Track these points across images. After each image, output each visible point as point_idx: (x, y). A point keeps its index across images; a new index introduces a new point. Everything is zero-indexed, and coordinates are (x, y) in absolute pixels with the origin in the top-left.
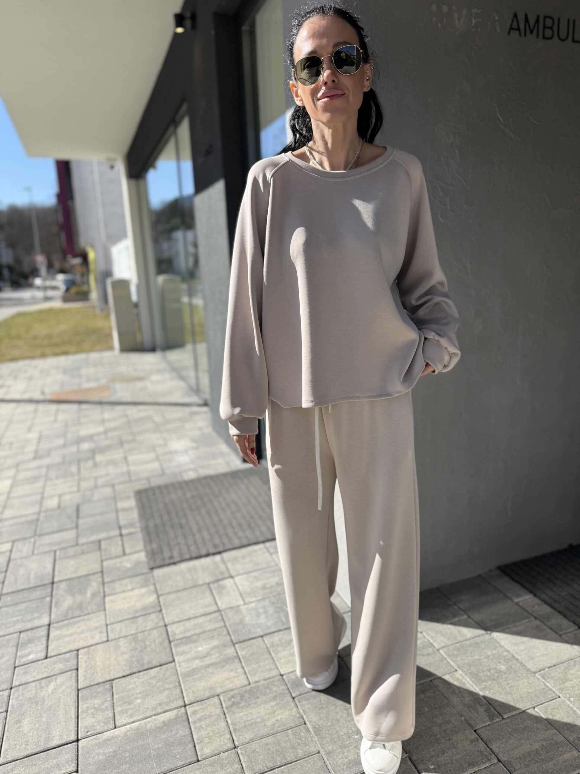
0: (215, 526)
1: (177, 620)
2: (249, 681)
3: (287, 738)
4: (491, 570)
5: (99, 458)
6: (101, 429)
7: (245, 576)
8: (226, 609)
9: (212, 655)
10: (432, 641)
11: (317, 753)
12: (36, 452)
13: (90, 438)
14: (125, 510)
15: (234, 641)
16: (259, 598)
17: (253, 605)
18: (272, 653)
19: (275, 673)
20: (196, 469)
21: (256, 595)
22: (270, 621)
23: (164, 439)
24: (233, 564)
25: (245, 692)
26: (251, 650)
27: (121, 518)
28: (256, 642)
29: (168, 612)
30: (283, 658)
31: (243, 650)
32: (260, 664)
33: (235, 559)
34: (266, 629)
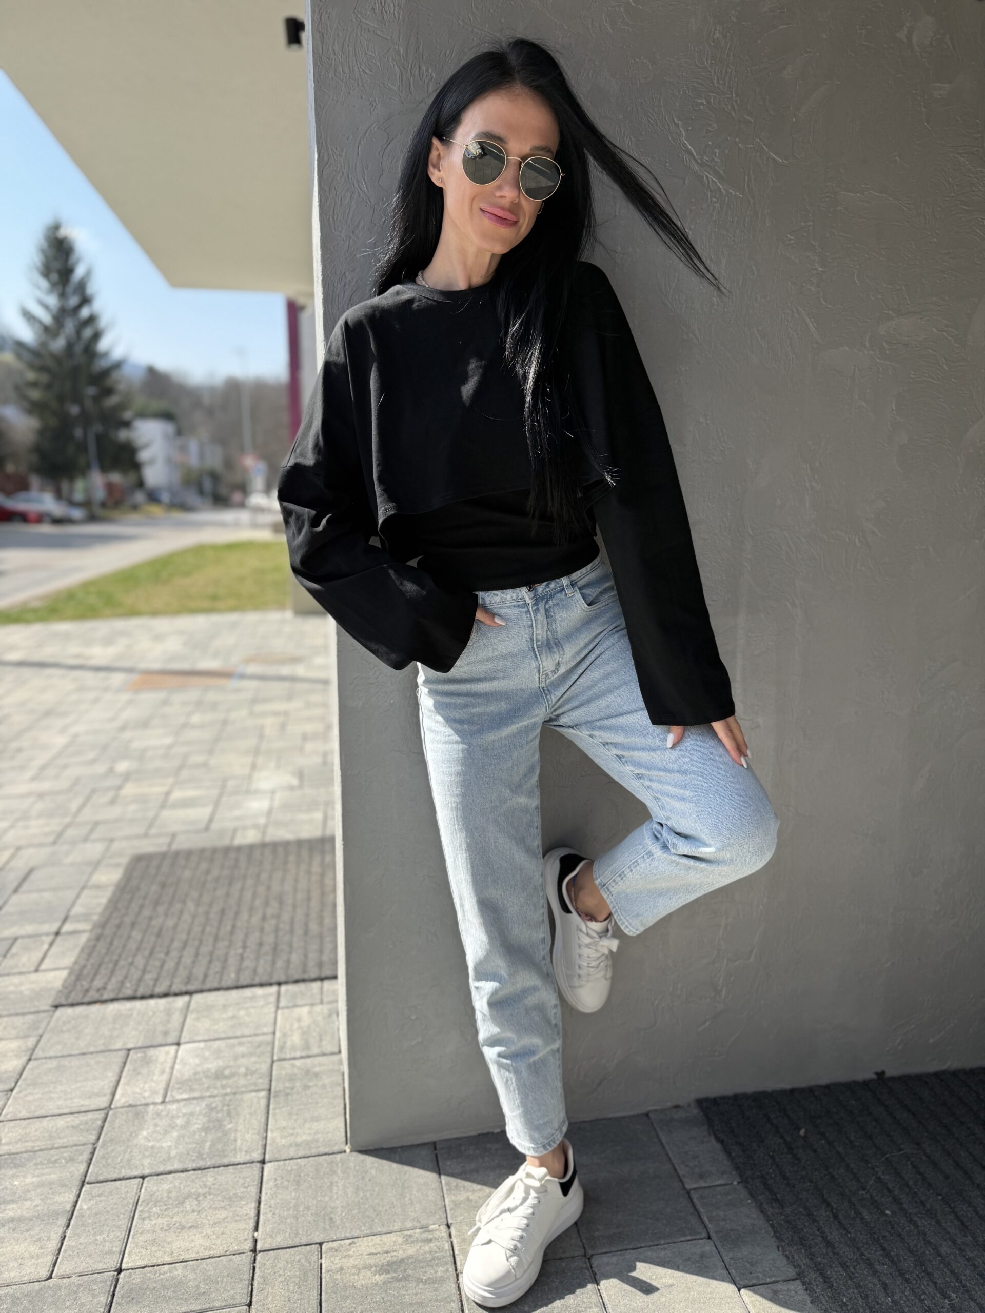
0: (216, 939)
1: (23, 1114)
2: (53, 1271)
4: (677, 1107)
5: (130, 790)
6: (168, 740)
7: (202, 1045)
8: (122, 1107)
9: (30, 1199)
12: (43, 768)
13: (141, 754)
14: (98, 887)
15: (87, 1180)
16: (196, 1094)
17: (174, 1107)
18: (136, 1216)
19: (113, 1263)
20: (266, 826)
21: (196, 1087)
22: (180, 1147)
23: (254, 767)
24: (197, 1019)
25: (26, 1295)
26: (103, 1204)
27: (80, 901)
28: (126, 1187)
29: (22, 1095)
30: (148, 1232)
31: (90, 1200)
32: (98, 1237)
33: (209, 1008)
34: (161, 1162)
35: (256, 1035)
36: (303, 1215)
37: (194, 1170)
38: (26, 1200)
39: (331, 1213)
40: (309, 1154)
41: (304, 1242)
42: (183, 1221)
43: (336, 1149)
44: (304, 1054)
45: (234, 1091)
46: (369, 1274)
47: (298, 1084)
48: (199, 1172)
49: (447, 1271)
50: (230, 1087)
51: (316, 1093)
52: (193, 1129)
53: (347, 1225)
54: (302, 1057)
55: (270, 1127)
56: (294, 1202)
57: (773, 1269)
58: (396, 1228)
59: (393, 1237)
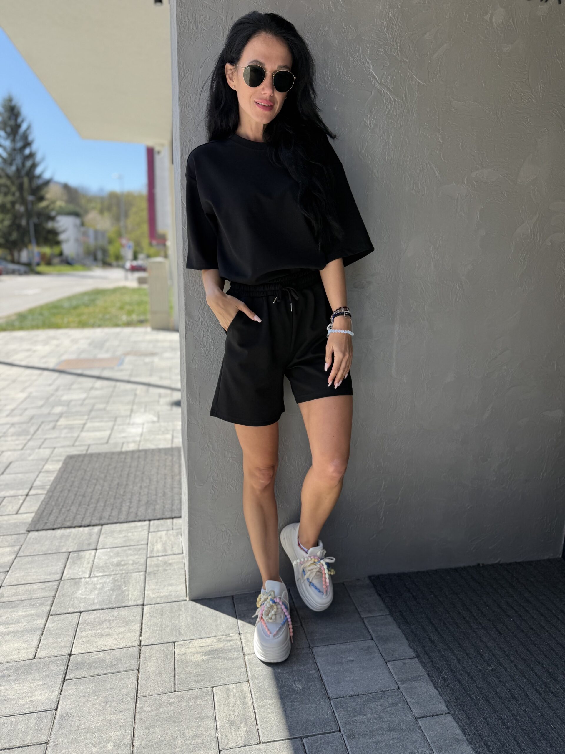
0: (115, 498)
1: (15, 583)
2: (35, 655)
3: (27, 721)
4: (358, 580)
5: (62, 422)
6: (83, 396)
7: (109, 550)
8: (67, 580)
9: (21, 622)
10: (244, 646)
11: (45, 743)
12: (13, 410)
13: (68, 403)
14: (48, 472)
15: (51, 614)
16: (107, 573)
17: (96, 579)
18: (78, 630)
19: (67, 651)
20: (140, 441)
21: (106, 570)
22: (99, 598)
23: (132, 411)
24: (106, 537)
25: (23, 666)
26: (60, 624)
27: (38, 479)
28: (72, 617)
29: (13, 573)
30: (84, 637)
31: (53, 623)
32: (58, 640)
33: (112, 532)
34: (90, 605)
35: (137, 545)
36: (165, 630)
37: (108, 609)
38: (19, 623)
39: (179, 628)
40: (167, 602)
41: (166, 641)
42: (102, 632)
43: (181, 599)
44: (163, 554)
45: (127, 572)
46: (199, 655)
47: (160, 569)
48: (110, 610)
49: (239, 654)
50: (124, 570)
51: (170, 573)
52: (105, 590)
53: (188, 634)
54: (162, 556)
55: (146, 589)
56: (160, 623)
57: (404, 653)
58: (213, 635)
59: (212, 639)
